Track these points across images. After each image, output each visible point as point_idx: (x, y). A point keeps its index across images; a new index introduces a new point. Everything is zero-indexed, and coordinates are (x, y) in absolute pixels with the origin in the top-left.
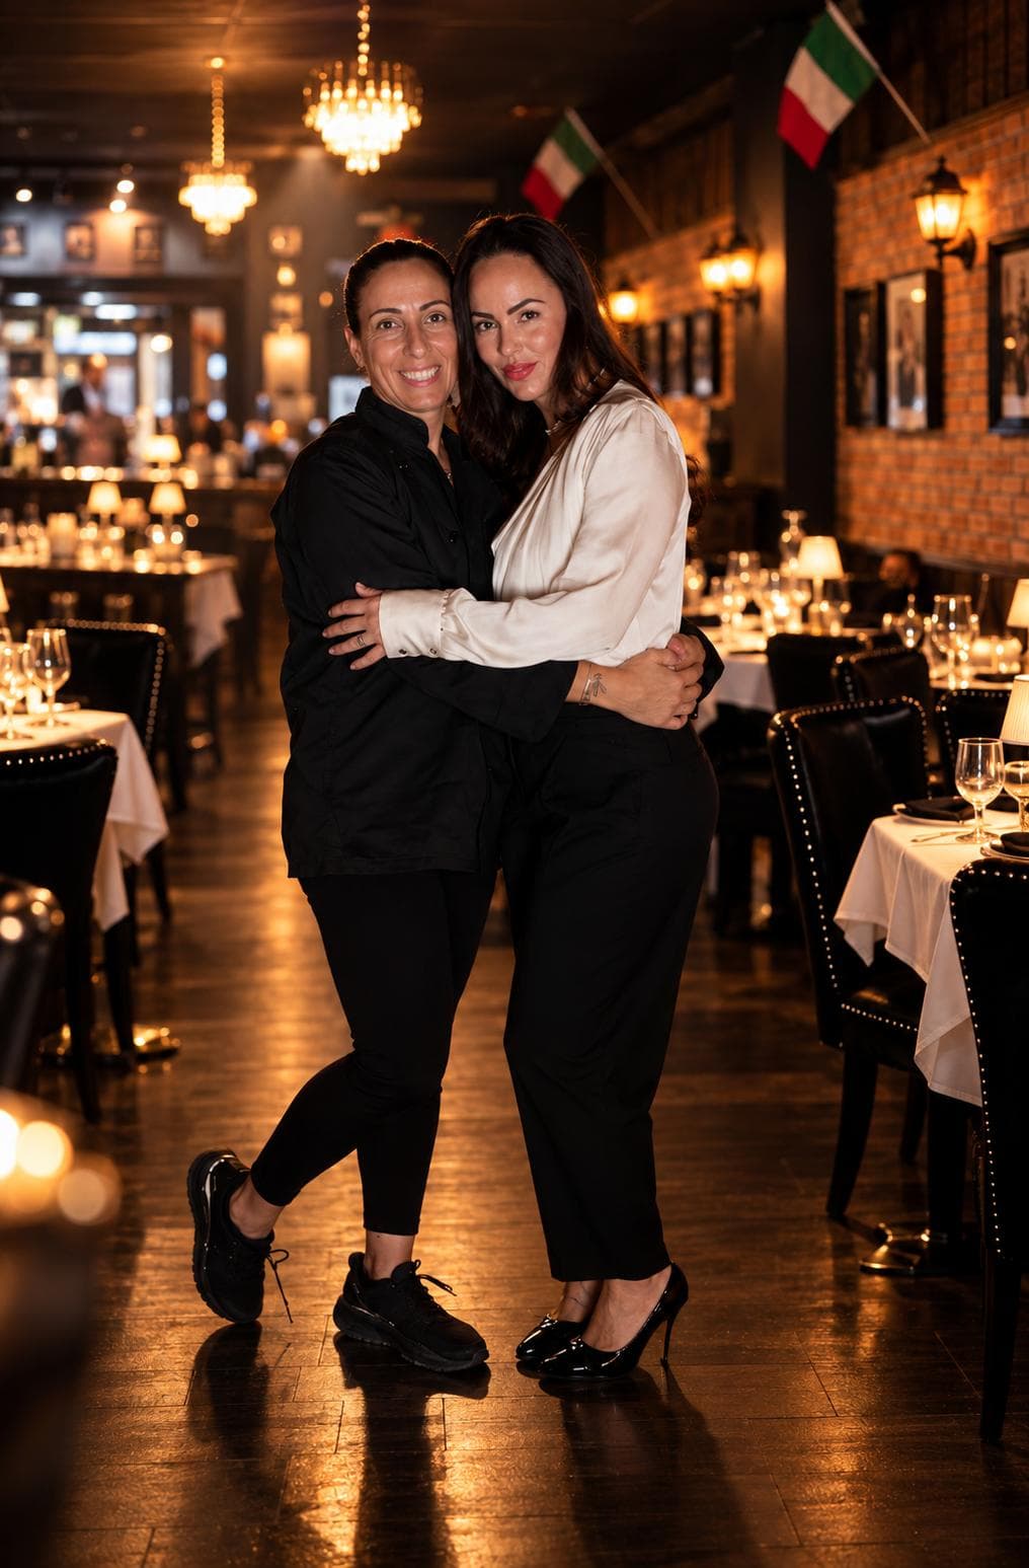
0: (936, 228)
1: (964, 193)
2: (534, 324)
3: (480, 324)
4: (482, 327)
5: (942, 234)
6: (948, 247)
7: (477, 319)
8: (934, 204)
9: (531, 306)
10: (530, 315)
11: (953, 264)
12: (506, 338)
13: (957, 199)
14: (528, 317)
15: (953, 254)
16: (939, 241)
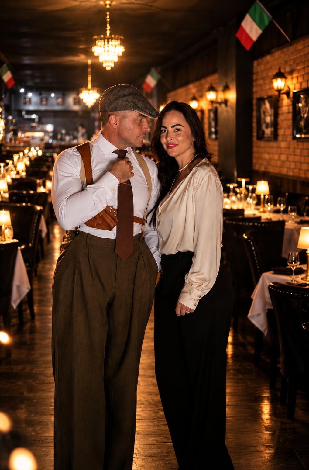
0: (278, 87)
1: (285, 78)
2: (179, 132)
3: (163, 130)
4: (163, 131)
5: (279, 88)
6: (282, 92)
7: (162, 129)
8: (277, 81)
9: (179, 127)
10: (179, 130)
11: (285, 96)
12: (169, 135)
13: (284, 80)
14: (177, 130)
15: (283, 93)
16: (279, 91)
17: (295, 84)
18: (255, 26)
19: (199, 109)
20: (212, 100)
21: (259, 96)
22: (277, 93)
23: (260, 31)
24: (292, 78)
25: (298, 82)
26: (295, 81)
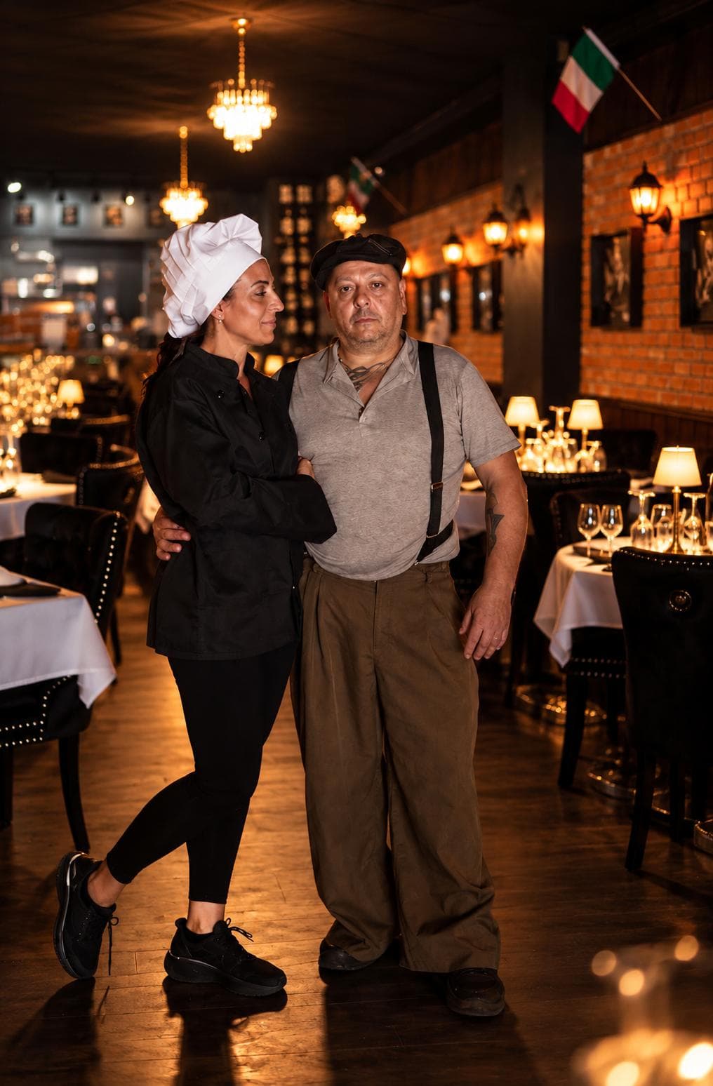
0: (642, 209)
1: (659, 187)
5: (646, 211)
6: (652, 218)
8: (640, 194)
11: (654, 230)
13: (656, 191)
15: (654, 223)
16: (645, 216)
17: (682, 204)
18: (587, 82)
19: (464, 264)
20: (496, 243)
21: (596, 231)
22: (638, 222)
23: (598, 93)
24: (676, 189)
25: (689, 198)
26: (682, 195)
